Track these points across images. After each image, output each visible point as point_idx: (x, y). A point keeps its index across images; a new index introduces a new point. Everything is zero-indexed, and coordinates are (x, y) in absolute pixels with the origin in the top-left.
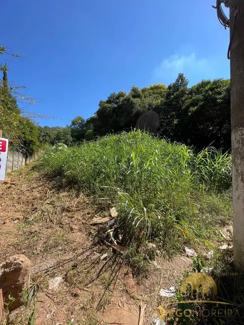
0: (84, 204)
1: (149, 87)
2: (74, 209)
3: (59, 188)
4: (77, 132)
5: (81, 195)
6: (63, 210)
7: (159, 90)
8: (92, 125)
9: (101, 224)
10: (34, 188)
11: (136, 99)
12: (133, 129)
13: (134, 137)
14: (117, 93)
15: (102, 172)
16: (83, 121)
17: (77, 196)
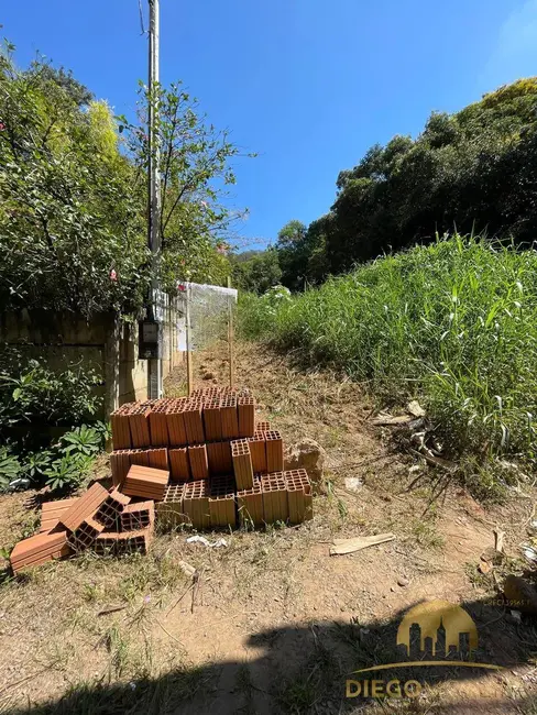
0: (353, 393)
1: (480, 100)
2: (338, 399)
3: (304, 366)
4: (291, 256)
5: (345, 379)
6: (322, 400)
7: (516, 100)
8: (323, 237)
9: (396, 425)
10: (261, 366)
11: (440, 151)
12: (441, 235)
13: (445, 254)
14: (384, 145)
15: (381, 337)
16: (301, 230)
17: (339, 379)
